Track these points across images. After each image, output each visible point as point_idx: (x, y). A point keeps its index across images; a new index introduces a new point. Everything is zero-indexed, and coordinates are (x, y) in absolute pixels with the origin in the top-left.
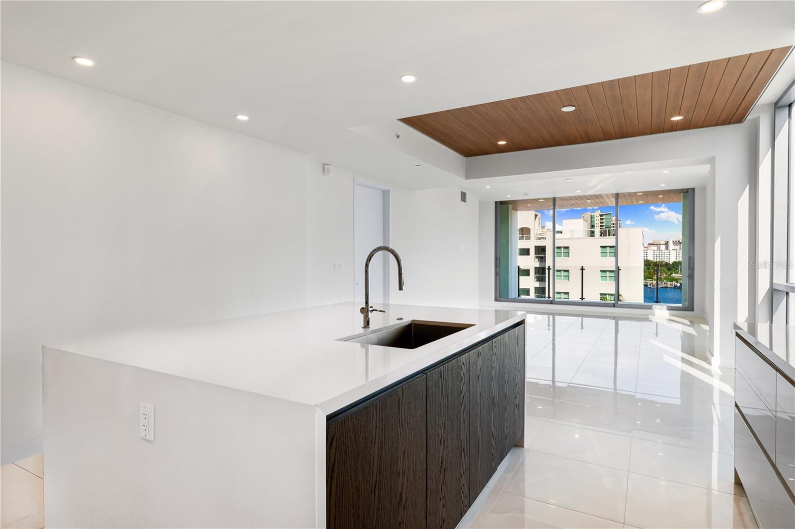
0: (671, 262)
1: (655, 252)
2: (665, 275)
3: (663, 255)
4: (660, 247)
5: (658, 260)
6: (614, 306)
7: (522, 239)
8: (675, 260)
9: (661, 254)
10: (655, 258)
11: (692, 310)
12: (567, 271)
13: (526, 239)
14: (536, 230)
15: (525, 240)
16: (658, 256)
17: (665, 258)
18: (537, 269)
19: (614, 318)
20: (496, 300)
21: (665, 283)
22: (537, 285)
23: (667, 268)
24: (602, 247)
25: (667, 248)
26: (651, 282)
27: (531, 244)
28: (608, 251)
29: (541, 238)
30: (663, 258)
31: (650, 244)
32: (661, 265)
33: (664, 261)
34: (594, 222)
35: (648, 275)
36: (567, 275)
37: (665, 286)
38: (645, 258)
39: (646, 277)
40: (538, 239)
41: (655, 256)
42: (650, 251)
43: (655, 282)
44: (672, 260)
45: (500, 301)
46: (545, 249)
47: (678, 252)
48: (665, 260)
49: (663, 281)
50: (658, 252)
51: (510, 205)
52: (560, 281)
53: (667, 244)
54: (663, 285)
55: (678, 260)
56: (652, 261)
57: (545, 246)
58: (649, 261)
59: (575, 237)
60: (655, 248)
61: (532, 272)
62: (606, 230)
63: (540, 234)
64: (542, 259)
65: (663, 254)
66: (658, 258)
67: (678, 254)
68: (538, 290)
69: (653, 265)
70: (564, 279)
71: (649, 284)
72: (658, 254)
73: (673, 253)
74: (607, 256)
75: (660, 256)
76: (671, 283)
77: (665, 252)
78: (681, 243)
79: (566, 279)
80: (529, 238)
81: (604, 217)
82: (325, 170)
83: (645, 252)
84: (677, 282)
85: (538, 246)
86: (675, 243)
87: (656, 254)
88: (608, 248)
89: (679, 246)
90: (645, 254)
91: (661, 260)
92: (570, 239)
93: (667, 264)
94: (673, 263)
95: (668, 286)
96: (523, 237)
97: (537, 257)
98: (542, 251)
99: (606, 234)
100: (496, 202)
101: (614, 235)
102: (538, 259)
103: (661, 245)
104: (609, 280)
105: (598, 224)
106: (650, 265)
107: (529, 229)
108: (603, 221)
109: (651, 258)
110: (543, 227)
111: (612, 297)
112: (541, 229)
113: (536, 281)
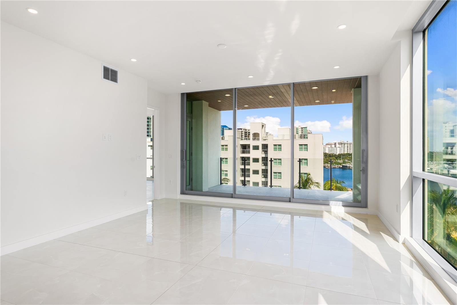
0: (337, 154)
2: (334, 161)
4: (332, 146)
5: (331, 153)
6: (290, 202)
7: (254, 140)
8: (339, 153)
9: (332, 149)
10: (330, 152)
11: (366, 207)
12: (280, 159)
13: (257, 140)
14: (263, 134)
17: (335, 152)
18: (263, 158)
19: (290, 213)
20: (182, 193)
22: (264, 168)
23: (335, 157)
24: (300, 145)
25: (335, 147)
27: (259, 143)
28: (303, 147)
29: (266, 139)
31: (327, 144)
32: (333, 156)
33: (334, 154)
34: (298, 132)
35: (326, 161)
36: (280, 162)
38: (324, 152)
39: (325, 162)
40: (264, 140)
41: (330, 150)
42: (327, 148)
43: (329, 165)
44: (338, 153)
45: (187, 194)
46: (268, 146)
47: (341, 148)
50: (331, 148)
51: (204, 102)
52: (276, 165)
53: (335, 144)
54: (334, 167)
55: (341, 153)
57: (267, 144)
58: (327, 153)
59: (285, 139)
60: (329, 146)
61: (260, 160)
62: (302, 135)
63: (265, 137)
64: (266, 152)
66: (331, 152)
67: (341, 149)
68: (264, 171)
69: (329, 156)
70: (279, 164)
71: (326, 166)
73: (338, 149)
74: (303, 151)
78: (342, 144)
79: (280, 165)
80: (258, 139)
81: (303, 129)
83: (324, 148)
84: (341, 165)
85: (264, 144)
86: (339, 144)
87: (330, 149)
88: (303, 145)
89: (341, 145)
91: (332, 153)
92: (282, 140)
93: (335, 155)
94: (338, 155)
96: (255, 138)
97: (263, 151)
98: (266, 147)
99: (302, 137)
100: (183, 94)
101: (307, 138)
102: (264, 152)
103: (333, 145)
104: (304, 165)
105: (300, 133)
106: (327, 156)
107: (259, 134)
108: (303, 131)
109: (327, 152)
110: (267, 133)
111: (306, 175)
112: (266, 134)
113: (263, 166)
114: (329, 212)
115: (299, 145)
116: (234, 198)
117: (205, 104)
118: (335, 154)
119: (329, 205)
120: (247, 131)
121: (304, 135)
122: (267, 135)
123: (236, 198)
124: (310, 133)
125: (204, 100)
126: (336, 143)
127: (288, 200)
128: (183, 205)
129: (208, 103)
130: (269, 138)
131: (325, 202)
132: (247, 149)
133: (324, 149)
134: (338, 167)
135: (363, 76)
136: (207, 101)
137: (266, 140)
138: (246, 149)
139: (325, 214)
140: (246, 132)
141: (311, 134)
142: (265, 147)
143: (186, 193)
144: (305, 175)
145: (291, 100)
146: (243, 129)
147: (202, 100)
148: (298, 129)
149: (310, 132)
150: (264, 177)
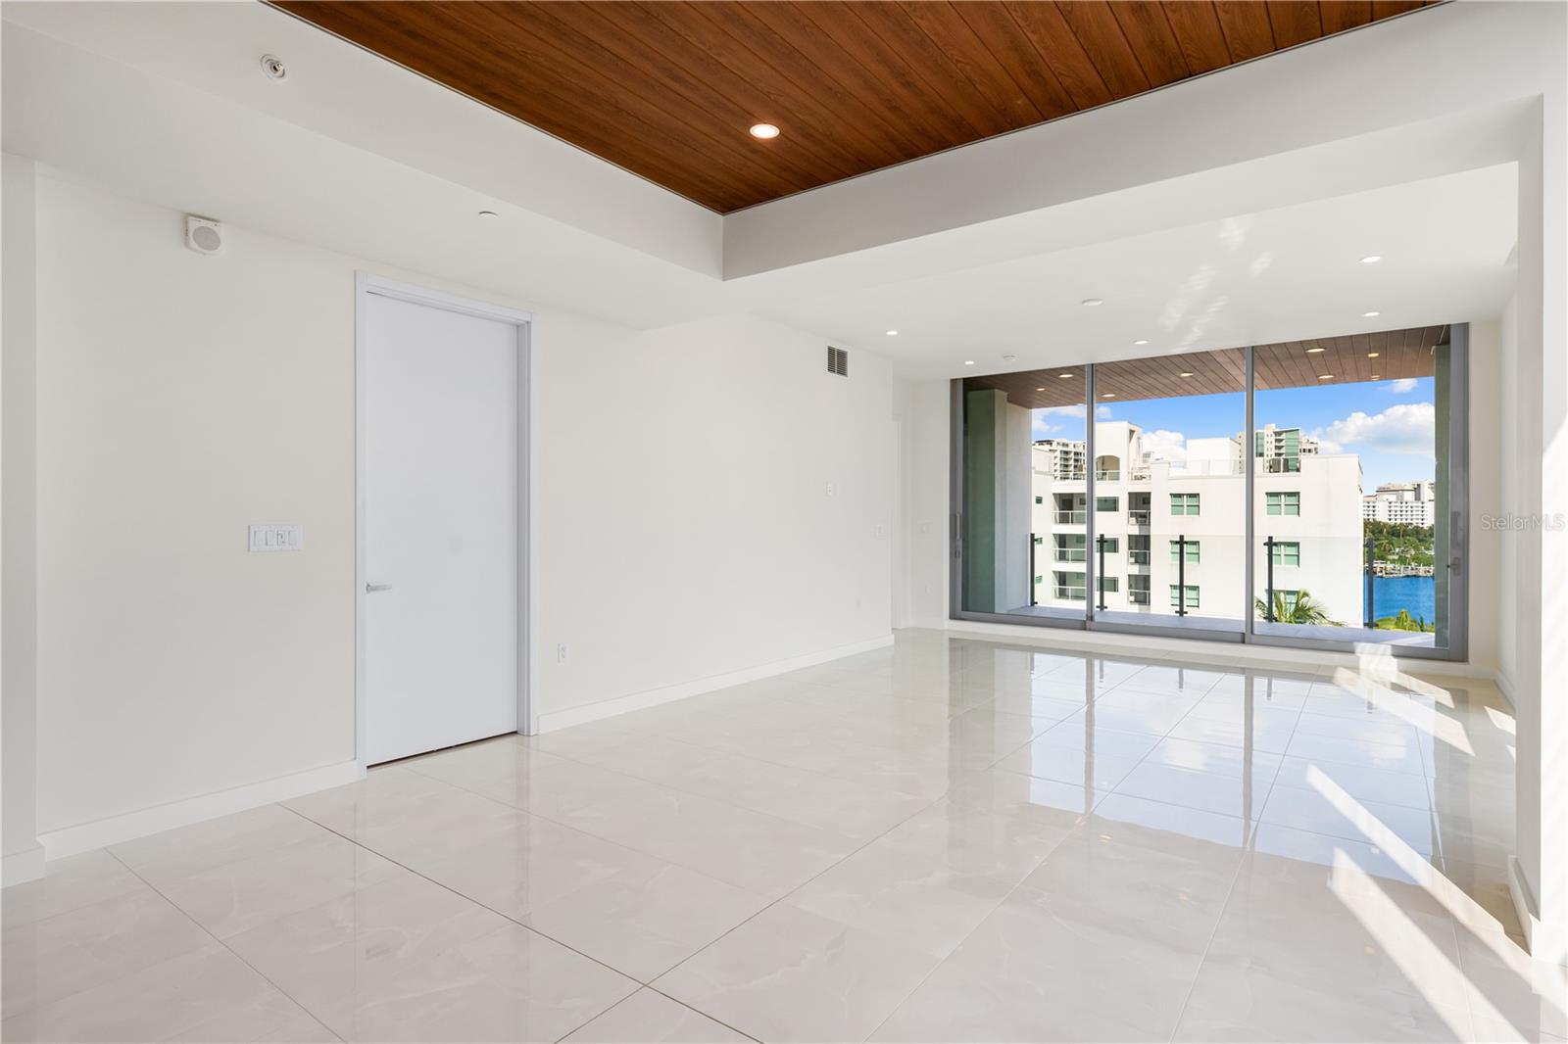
0: (1426, 527)
1: (1392, 504)
2: (1413, 552)
3: (1409, 513)
4: (1402, 496)
5: (1399, 522)
6: (1243, 642)
7: (1102, 479)
9: (1404, 509)
10: (1393, 517)
11: (1463, 658)
12: (1196, 543)
13: (1111, 479)
14: (1131, 459)
15: (1107, 481)
16: (1399, 513)
17: (1414, 517)
18: (1134, 539)
19: (1243, 671)
20: (953, 616)
21: (1412, 569)
22: (1137, 573)
23: (1418, 539)
24: (1272, 494)
25: (1418, 498)
26: (1383, 566)
27: (1121, 489)
28: (1283, 503)
30: (1409, 517)
31: (1381, 490)
32: (1406, 533)
33: (1411, 524)
34: (1263, 446)
35: (1373, 551)
36: (1195, 551)
37: (1414, 573)
38: (1371, 517)
39: (1369, 555)
40: (1136, 478)
41: (1393, 513)
42: (1381, 503)
43: (1391, 566)
44: (1429, 522)
46: (1149, 498)
48: (1414, 522)
49: (1409, 564)
50: (1399, 504)
51: (997, 392)
53: (1417, 489)
54: (1409, 573)
56: (1385, 525)
57: (1149, 492)
58: (1379, 522)
59: (1212, 474)
60: (1392, 497)
61: (1123, 545)
62: (1279, 461)
63: (1141, 469)
64: (1143, 518)
65: (1409, 509)
66: (1399, 517)
68: (1137, 581)
69: (1388, 532)
70: (1188, 560)
71: (1378, 570)
72: (1399, 509)
74: (1280, 514)
75: (1404, 513)
76: (1427, 568)
77: (1414, 504)
79: (1193, 560)
80: (1116, 477)
81: (1283, 436)
82: (191, 234)
83: (1371, 504)
85: (1137, 494)
87: (1393, 509)
88: (1283, 496)
90: (1371, 508)
91: (1404, 521)
92: (1200, 478)
93: (1417, 531)
95: (1421, 574)
96: (1104, 474)
97: (1132, 515)
98: (1144, 503)
99: (1279, 468)
100: (953, 382)
101: (1298, 470)
102: (1134, 519)
103: (1406, 493)
104: (1286, 563)
105: (1270, 451)
106: (1381, 532)
107: (1118, 459)
108: (1281, 444)
109: (1382, 517)
110: (1147, 455)
111: (1293, 599)
112: (1141, 459)
113: (1131, 563)
114: (1355, 669)
115: (1267, 494)
116: (1090, 630)
117: (1000, 395)
118: (1417, 527)
119: (1353, 652)
120: (1071, 448)
121: (1286, 461)
122: (1145, 462)
123: (1094, 630)
124: (1310, 451)
125: (999, 388)
126: (1419, 485)
127: (1239, 638)
128: (957, 645)
129: (1006, 394)
130: (1155, 471)
131: (1344, 646)
132: (1074, 507)
133: (1370, 506)
134: (1429, 575)
135: (1454, 325)
136: (1003, 390)
137: (1142, 478)
138: (1071, 509)
139: (1342, 674)
140: (1067, 453)
141: (1312, 454)
142: (1141, 503)
143: (963, 617)
144: (1287, 596)
145: (1243, 380)
146: (1054, 444)
147: (993, 388)
148: (1263, 439)
149: (1312, 447)
150: (1136, 601)
